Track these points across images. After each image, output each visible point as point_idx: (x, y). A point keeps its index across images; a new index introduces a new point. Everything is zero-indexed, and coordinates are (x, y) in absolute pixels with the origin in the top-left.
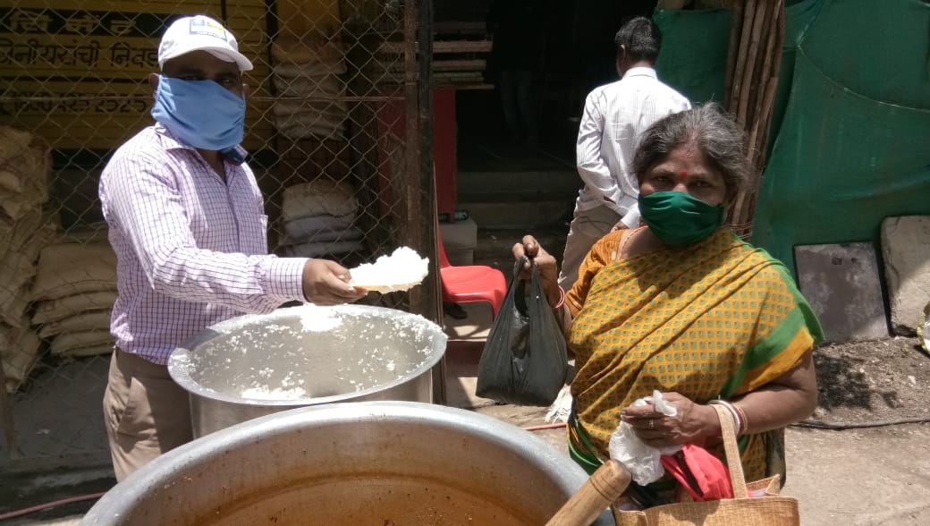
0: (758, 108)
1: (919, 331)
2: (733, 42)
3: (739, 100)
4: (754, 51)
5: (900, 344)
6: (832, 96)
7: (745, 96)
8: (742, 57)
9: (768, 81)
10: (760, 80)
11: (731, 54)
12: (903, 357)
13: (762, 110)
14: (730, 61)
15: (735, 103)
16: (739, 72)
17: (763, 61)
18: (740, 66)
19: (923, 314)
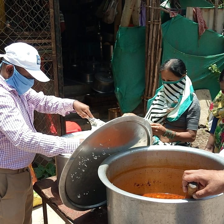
0: (157, 58)
1: (207, 126)
2: (147, 37)
3: (151, 56)
4: (154, 40)
5: (202, 130)
6: (174, 53)
7: (153, 55)
8: (150, 42)
9: (159, 49)
10: (156, 49)
11: (147, 41)
12: (204, 134)
13: (158, 59)
14: (146, 43)
15: (150, 57)
16: (150, 47)
17: (157, 43)
18: (150, 45)
19: (207, 120)
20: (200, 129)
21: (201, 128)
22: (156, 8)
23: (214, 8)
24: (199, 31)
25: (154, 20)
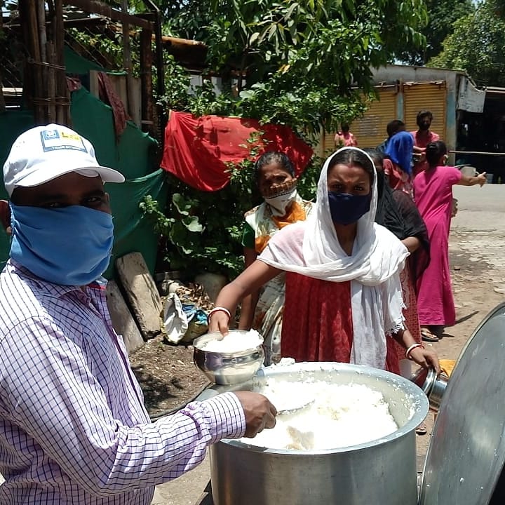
1: (163, 331)
12: (163, 351)
19: (161, 319)
20: (149, 341)
21: (149, 339)
22: (58, 67)
23: (125, 75)
24: (116, 124)
25: (56, 97)
